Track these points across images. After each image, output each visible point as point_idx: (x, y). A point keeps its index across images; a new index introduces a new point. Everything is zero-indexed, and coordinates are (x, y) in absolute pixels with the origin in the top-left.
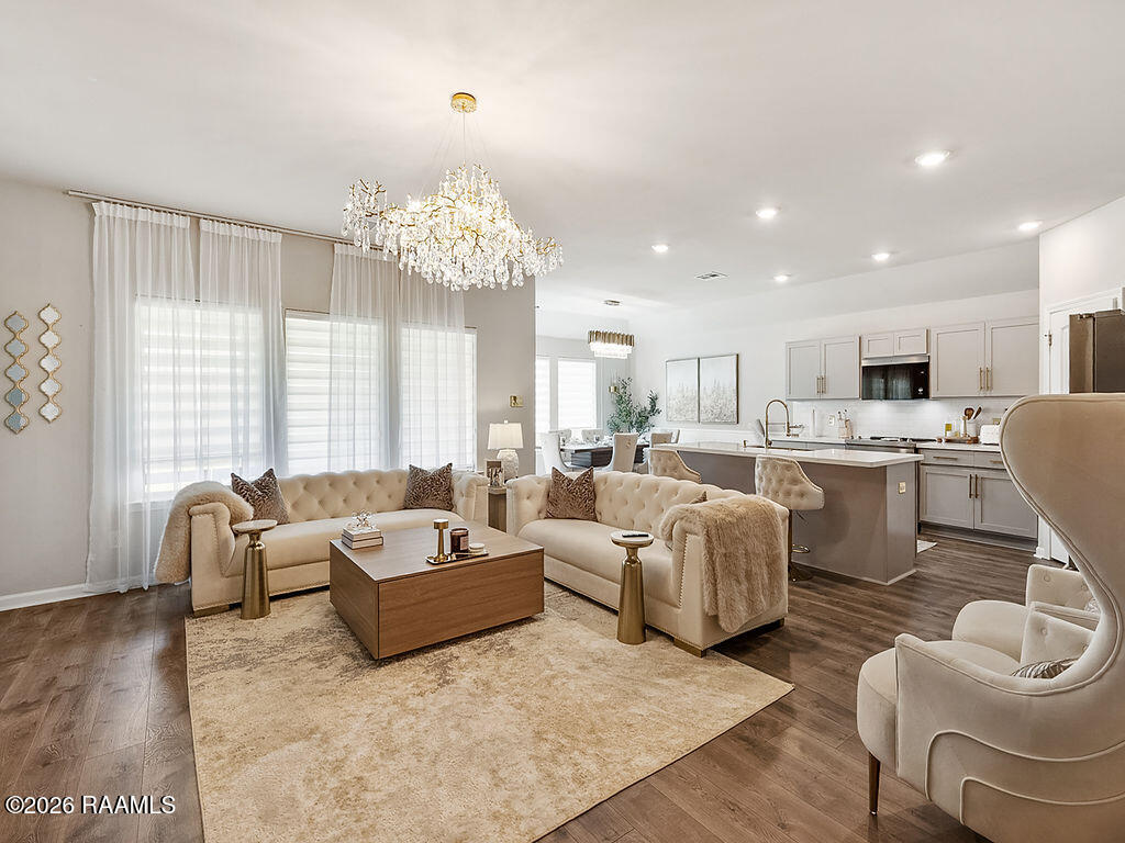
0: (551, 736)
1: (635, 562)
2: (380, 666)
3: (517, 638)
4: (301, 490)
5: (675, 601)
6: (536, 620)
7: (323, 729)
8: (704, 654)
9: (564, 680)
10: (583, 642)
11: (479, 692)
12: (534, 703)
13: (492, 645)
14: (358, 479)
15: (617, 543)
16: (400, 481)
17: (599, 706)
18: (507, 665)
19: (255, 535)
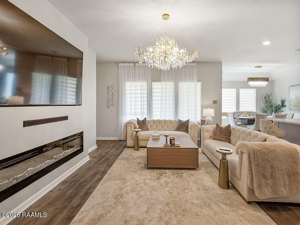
0: (171, 206)
1: (225, 159)
2: (148, 169)
3: (186, 174)
4: (152, 123)
5: (239, 177)
6: (196, 170)
7: (127, 180)
8: (249, 203)
9: (189, 191)
10: (205, 181)
11: (163, 184)
12: (175, 194)
13: (177, 173)
14: (165, 121)
15: (217, 152)
16: (176, 123)
17: (193, 204)
18: (177, 180)
19: (137, 132)
